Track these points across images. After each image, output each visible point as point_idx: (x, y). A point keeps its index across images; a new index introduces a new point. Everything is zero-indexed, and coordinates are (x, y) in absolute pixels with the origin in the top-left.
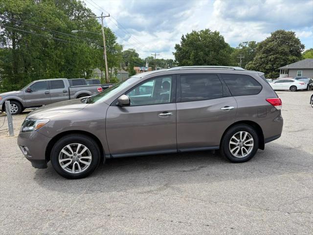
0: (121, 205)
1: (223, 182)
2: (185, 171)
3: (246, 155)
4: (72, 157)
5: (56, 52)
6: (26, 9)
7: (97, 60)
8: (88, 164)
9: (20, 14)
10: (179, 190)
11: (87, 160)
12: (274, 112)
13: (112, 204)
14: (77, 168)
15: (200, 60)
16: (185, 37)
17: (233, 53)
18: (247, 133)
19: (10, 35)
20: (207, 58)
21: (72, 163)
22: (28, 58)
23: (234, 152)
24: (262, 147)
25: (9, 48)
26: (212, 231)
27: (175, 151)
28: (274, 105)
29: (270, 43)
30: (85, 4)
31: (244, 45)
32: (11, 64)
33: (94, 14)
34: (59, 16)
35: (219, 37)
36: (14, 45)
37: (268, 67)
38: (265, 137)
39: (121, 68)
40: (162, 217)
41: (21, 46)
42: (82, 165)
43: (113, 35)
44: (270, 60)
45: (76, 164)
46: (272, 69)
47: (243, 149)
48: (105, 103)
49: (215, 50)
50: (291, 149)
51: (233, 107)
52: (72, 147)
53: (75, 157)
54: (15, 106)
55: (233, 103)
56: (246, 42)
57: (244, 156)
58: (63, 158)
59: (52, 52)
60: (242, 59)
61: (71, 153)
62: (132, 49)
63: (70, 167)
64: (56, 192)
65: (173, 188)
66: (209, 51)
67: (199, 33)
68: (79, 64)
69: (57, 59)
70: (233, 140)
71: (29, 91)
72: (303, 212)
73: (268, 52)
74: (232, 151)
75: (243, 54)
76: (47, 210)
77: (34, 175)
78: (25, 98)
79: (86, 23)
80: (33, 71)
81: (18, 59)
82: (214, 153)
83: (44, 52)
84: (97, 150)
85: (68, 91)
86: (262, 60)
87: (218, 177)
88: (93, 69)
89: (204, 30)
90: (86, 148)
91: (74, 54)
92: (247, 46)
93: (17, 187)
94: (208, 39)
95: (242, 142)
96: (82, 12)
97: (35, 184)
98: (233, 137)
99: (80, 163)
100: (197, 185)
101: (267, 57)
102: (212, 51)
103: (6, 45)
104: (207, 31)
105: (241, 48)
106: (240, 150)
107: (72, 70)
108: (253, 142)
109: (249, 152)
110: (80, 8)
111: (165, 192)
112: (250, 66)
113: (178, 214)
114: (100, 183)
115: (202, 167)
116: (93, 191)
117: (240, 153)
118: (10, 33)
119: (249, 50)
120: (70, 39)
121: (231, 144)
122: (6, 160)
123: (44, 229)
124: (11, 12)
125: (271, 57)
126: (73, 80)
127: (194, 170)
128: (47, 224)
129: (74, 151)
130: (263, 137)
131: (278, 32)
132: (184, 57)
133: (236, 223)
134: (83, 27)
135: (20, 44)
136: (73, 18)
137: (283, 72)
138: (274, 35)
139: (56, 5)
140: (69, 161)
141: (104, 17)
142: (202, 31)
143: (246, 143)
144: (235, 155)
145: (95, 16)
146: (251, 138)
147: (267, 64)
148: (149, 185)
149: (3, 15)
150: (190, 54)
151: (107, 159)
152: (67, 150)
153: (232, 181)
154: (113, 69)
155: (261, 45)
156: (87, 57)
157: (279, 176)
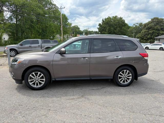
0: (57, 105)
1: (112, 96)
2: (94, 89)
3: (127, 83)
4: (35, 79)
5: (37, 26)
6: (23, 4)
7: (58, 30)
8: (43, 83)
9: (20, 6)
10: (88, 99)
11: (43, 81)
12: (144, 60)
13: (52, 104)
14: (37, 85)
15: (112, 32)
16: (104, 20)
17: (130, 29)
18: (128, 71)
19: (15, 16)
20: (115, 31)
21: (35, 82)
22: (23, 28)
23: (121, 81)
24: (136, 79)
25: (14, 23)
26: (101, 121)
27: (89, 78)
28: (143, 57)
29: (150, 24)
30: (53, 2)
31: (136, 25)
32: (15, 31)
33: (57, 7)
34: (40, 7)
35: (122, 20)
36: (16, 21)
37: (148, 37)
38: (138, 73)
39: (70, 35)
40: (77, 112)
41: (20, 22)
42: (40, 83)
43: (67, 18)
44: (150, 33)
45: (37, 82)
46: (151, 38)
47: (126, 79)
48: (53, 52)
49: (120, 27)
50: (153, 81)
51: (121, 57)
52: (35, 74)
53: (37, 79)
54: (14, 52)
55: (121, 55)
56: (137, 23)
57: (126, 83)
58: (31, 79)
59: (36, 26)
60: (135, 32)
61: (35, 77)
62: (77, 25)
63: (34, 84)
64: (26, 96)
65: (85, 98)
66: (116, 28)
67: (112, 18)
68: (49, 32)
69: (38, 29)
70: (121, 74)
71: (21, 45)
72: (153, 115)
73: (149, 28)
74: (119, 80)
75: (135, 29)
76: (19, 105)
77: (16, 87)
78: (19, 48)
79: (53, 11)
80: (25, 35)
81: (18, 29)
82: (110, 81)
83: (31, 25)
84: (48, 76)
85: (41, 45)
86: (146, 33)
87: (110, 94)
88: (56, 35)
89: (114, 16)
90: (42, 75)
91: (46, 27)
92: (138, 25)
93: (7, 93)
94: (116, 21)
95: (126, 76)
96: (52, 6)
97: (16, 91)
98: (121, 73)
99: (39, 82)
100: (98, 97)
101: (148, 31)
102: (118, 27)
103: (12, 21)
104: (116, 17)
105: (134, 26)
106: (124, 80)
107: (45, 35)
108: (131, 76)
109: (129, 81)
110: (51, 4)
111: (81, 100)
112: (139, 36)
113: (85, 111)
114: (48, 93)
115: (103, 88)
116: (44, 97)
117: (124, 82)
118: (14, 15)
119: (139, 27)
120: (44, 19)
121: (119, 77)
122: (4, 79)
123: (16, 115)
124: (15, 5)
125: (151, 32)
126: (44, 40)
127: (98, 89)
128: (18, 112)
129: (36, 76)
130: (137, 74)
131: (155, 18)
132: (103, 30)
133: (115, 118)
134: (52, 13)
135: (19, 21)
136: (47, 8)
137: (157, 40)
138: (152, 20)
139: (38, 2)
140: (34, 81)
141: (62, 8)
142: (113, 17)
143: (128, 77)
144: (121, 82)
145: (58, 8)
146: (130, 74)
147: (148, 35)
148: (73, 95)
149: (12, 7)
150: (106, 29)
151: (53, 81)
152: (33, 75)
153: (118, 96)
154: (66, 35)
155: (145, 25)
156: (53, 29)
157: (144, 95)
